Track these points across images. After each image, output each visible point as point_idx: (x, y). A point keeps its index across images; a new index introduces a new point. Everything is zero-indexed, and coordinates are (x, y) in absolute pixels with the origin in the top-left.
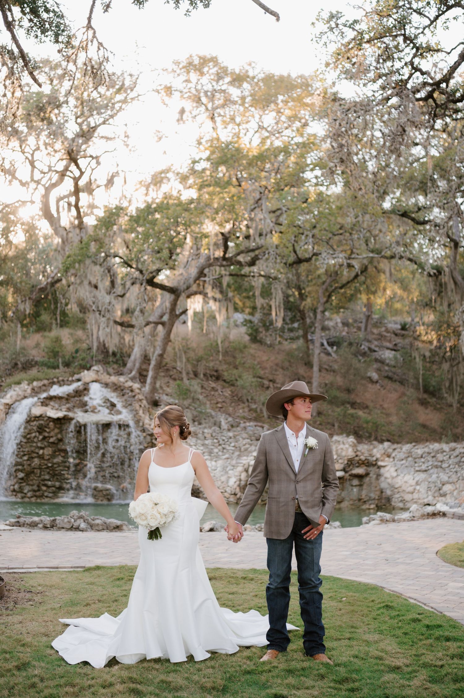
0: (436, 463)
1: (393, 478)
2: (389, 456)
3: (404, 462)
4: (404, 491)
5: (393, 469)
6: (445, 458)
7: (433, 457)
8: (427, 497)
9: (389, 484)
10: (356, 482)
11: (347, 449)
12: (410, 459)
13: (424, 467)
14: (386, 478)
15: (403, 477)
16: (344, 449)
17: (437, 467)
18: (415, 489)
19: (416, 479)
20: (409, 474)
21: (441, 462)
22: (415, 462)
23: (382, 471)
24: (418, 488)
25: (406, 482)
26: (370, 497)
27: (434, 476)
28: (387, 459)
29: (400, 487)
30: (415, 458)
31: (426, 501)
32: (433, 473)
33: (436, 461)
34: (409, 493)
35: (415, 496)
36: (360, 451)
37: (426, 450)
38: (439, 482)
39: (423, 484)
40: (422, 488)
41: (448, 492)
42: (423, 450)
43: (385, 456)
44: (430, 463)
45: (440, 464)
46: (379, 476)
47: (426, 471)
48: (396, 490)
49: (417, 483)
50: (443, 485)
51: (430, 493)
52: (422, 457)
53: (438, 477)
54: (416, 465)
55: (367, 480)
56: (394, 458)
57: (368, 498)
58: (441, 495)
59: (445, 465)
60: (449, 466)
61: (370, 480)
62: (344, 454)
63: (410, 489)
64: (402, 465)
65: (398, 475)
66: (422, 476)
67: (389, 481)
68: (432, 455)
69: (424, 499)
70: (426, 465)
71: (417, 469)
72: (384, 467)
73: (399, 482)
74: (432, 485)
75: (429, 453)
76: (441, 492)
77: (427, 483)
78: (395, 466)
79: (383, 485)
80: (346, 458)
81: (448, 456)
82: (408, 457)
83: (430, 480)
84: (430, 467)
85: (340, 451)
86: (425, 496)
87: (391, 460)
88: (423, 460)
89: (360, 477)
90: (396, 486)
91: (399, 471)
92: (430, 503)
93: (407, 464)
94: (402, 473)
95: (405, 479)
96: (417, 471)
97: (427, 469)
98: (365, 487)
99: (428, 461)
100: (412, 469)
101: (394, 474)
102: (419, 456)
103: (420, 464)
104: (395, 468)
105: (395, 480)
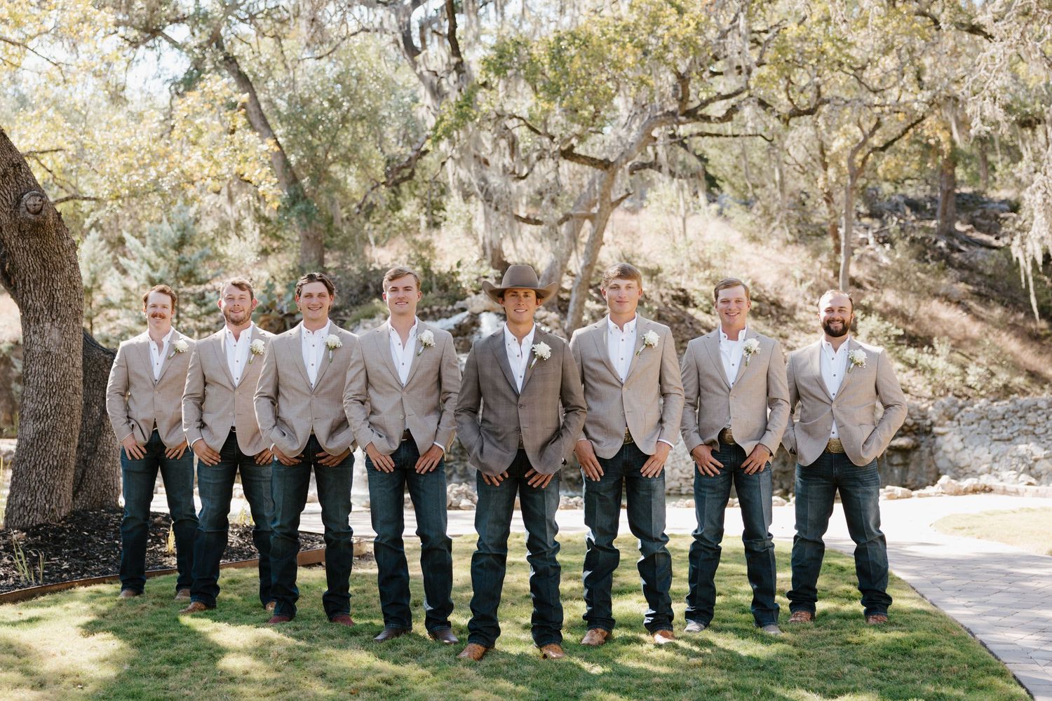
0: (1026, 428)
1: (957, 452)
2: (951, 419)
3: (975, 426)
4: (974, 471)
5: (957, 438)
6: (1040, 420)
7: (1021, 418)
9: (950, 461)
10: (897, 459)
12: (984, 421)
13: (1005, 434)
14: (945, 452)
15: (973, 450)
17: (1026, 433)
18: (991, 469)
19: (994, 452)
20: (983, 445)
21: (1034, 425)
22: (993, 427)
23: (939, 440)
24: (996, 466)
25: (978, 458)
26: (920, 482)
27: (1022, 448)
28: (948, 422)
29: (969, 466)
30: (992, 421)
32: (1021, 443)
33: (1027, 424)
34: (981, 474)
37: (1011, 407)
38: (1029, 457)
39: (1003, 460)
40: (1002, 467)
41: (1044, 473)
42: (1006, 407)
43: (945, 418)
44: (1016, 428)
45: (1031, 428)
46: (934, 449)
47: (1009, 440)
48: (961, 471)
49: (995, 460)
50: (1036, 461)
52: (1003, 418)
53: (1027, 449)
54: (994, 431)
55: (916, 456)
56: (959, 421)
59: (1039, 430)
60: (1047, 431)
61: (920, 456)
63: (984, 469)
64: (971, 431)
65: (965, 448)
66: (1004, 447)
67: (951, 456)
68: (1020, 414)
70: (1009, 431)
71: (995, 437)
72: (943, 435)
73: (966, 458)
74: (1018, 462)
75: (1015, 412)
76: (1033, 472)
77: (1009, 458)
78: (961, 433)
79: (942, 464)
81: (1045, 416)
82: (982, 418)
83: (1014, 453)
84: (1015, 434)
87: (955, 423)
88: (1004, 423)
89: (904, 452)
90: (962, 465)
91: (966, 441)
93: (979, 430)
94: (971, 444)
95: (976, 454)
96: (995, 440)
97: (1011, 436)
98: (912, 467)
99: (1014, 424)
100: (988, 438)
101: (959, 446)
102: (1000, 417)
103: (1001, 429)
104: (962, 436)
105: (961, 455)
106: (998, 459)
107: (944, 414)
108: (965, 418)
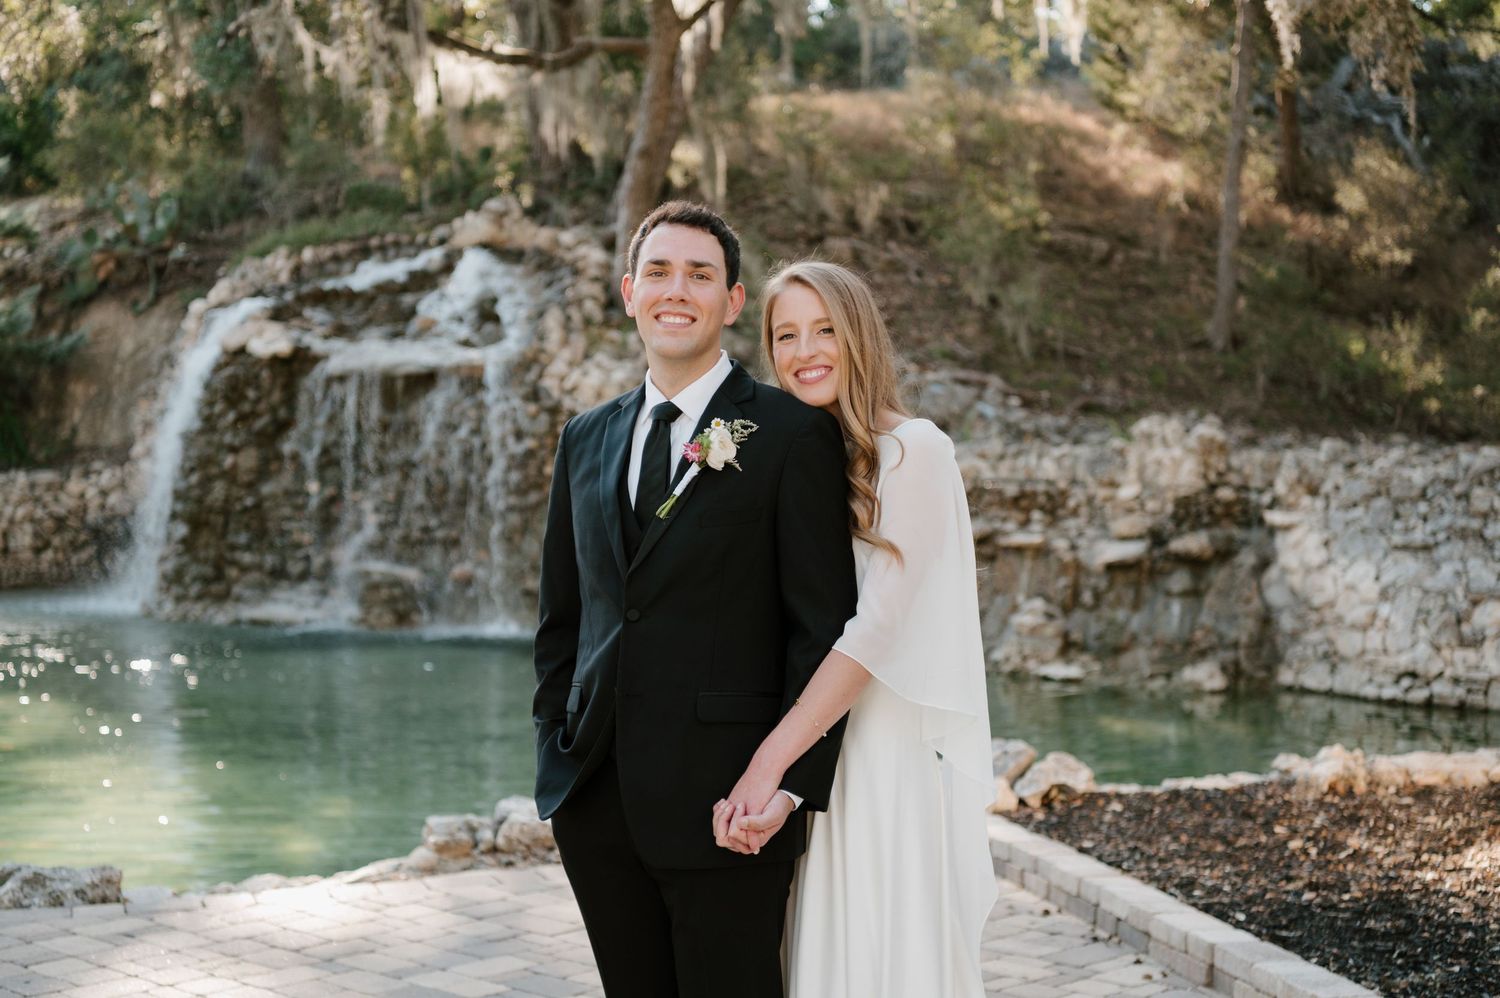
0: (1462, 522)
1: (1308, 570)
2: (1313, 491)
3: (1359, 512)
4: (1340, 619)
5: (1314, 540)
7: (1459, 497)
8: (1413, 645)
9: (1293, 592)
10: (1180, 580)
11: (1177, 464)
12: (1380, 503)
13: (1419, 536)
14: (1285, 571)
15: (1345, 570)
16: (1167, 461)
17: (1463, 534)
18: (1374, 616)
19: (1386, 579)
20: (1368, 554)
21: (1485, 516)
22: (1397, 516)
23: (1281, 541)
24: (1385, 610)
25: (1351, 588)
26: (1221, 637)
27: (1447, 570)
28: (1306, 500)
29: (1331, 604)
30: (1398, 501)
31: (1403, 661)
32: (1449, 558)
33: (1467, 513)
34: (1353, 627)
35: (1374, 640)
36: (1239, 471)
37: (1445, 470)
38: (1460, 592)
39: (1403, 597)
40: (1398, 614)
41: (1490, 632)
42: (1431, 470)
43: (1300, 490)
44: (1446, 520)
45: (1476, 524)
46: (1264, 564)
47: (1426, 548)
48: (1314, 617)
49: (1384, 595)
50: (1475, 603)
51: (1422, 631)
52: (1423, 495)
53: (1458, 574)
54: (1398, 525)
55: (1219, 576)
56: (1327, 497)
57: (1214, 639)
58: (1463, 643)
61: (1232, 576)
62: (1164, 479)
63: (1359, 614)
64: (1347, 524)
65: (1330, 561)
66: (1410, 565)
67: (1296, 580)
68: (1458, 489)
69: (1400, 652)
70: (1430, 527)
71: (1397, 539)
72: (1287, 528)
73: (1325, 587)
74: (1433, 604)
75: (1449, 483)
76: (1466, 629)
77: (1416, 594)
78: (1327, 527)
79: (1276, 596)
80: (1170, 495)
82: (1378, 494)
83: (1429, 583)
84: (1441, 536)
85: (1150, 471)
86: (1406, 641)
87: (1319, 503)
88: (1423, 507)
89: (1196, 564)
90: (1317, 601)
91: (1335, 547)
92: (1420, 669)
93: (1367, 522)
94: (1345, 552)
95: (1350, 577)
96: (1396, 548)
97: (1431, 541)
98: (1210, 599)
99: (1442, 512)
100: (1383, 542)
101: (1316, 556)
102: (1415, 493)
103: (1413, 521)
104: (1326, 535)
105: (1317, 579)
106: (1391, 592)
107: (1299, 481)
108: (1344, 493)
